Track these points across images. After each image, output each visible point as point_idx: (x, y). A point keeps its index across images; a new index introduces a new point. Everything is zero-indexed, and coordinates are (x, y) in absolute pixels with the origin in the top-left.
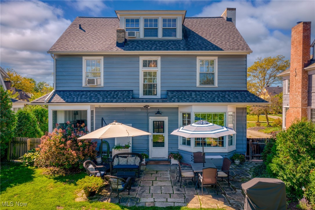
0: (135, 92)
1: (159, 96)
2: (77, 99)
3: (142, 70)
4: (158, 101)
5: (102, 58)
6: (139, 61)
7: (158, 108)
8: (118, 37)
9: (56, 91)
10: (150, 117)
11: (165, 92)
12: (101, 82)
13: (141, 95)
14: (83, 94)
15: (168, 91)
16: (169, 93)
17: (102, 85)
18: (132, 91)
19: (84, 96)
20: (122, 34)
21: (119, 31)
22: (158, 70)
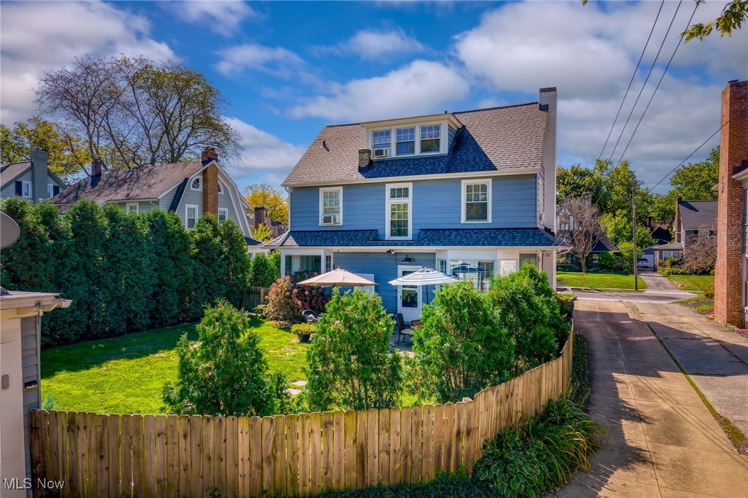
0: (380, 232)
1: (410, 237)
2: (311, 241)
3: (389, 202)
4: (409, 243)
5: (341, 188)
6: (385, 191)
7: (407, 254)
8: (361, 159)
9: (291, 232)
10: (399, 266)
11: (418, 232)
12: (340, 220)
13: (388, 236)
14: (319, 236)
15: (421, 230)
16: (422, 232)
17: (341, 224)
18: (377, 230)
19: (319, 238)
20: (365, 156)
21: (361, 152)
22: (409, 201)
